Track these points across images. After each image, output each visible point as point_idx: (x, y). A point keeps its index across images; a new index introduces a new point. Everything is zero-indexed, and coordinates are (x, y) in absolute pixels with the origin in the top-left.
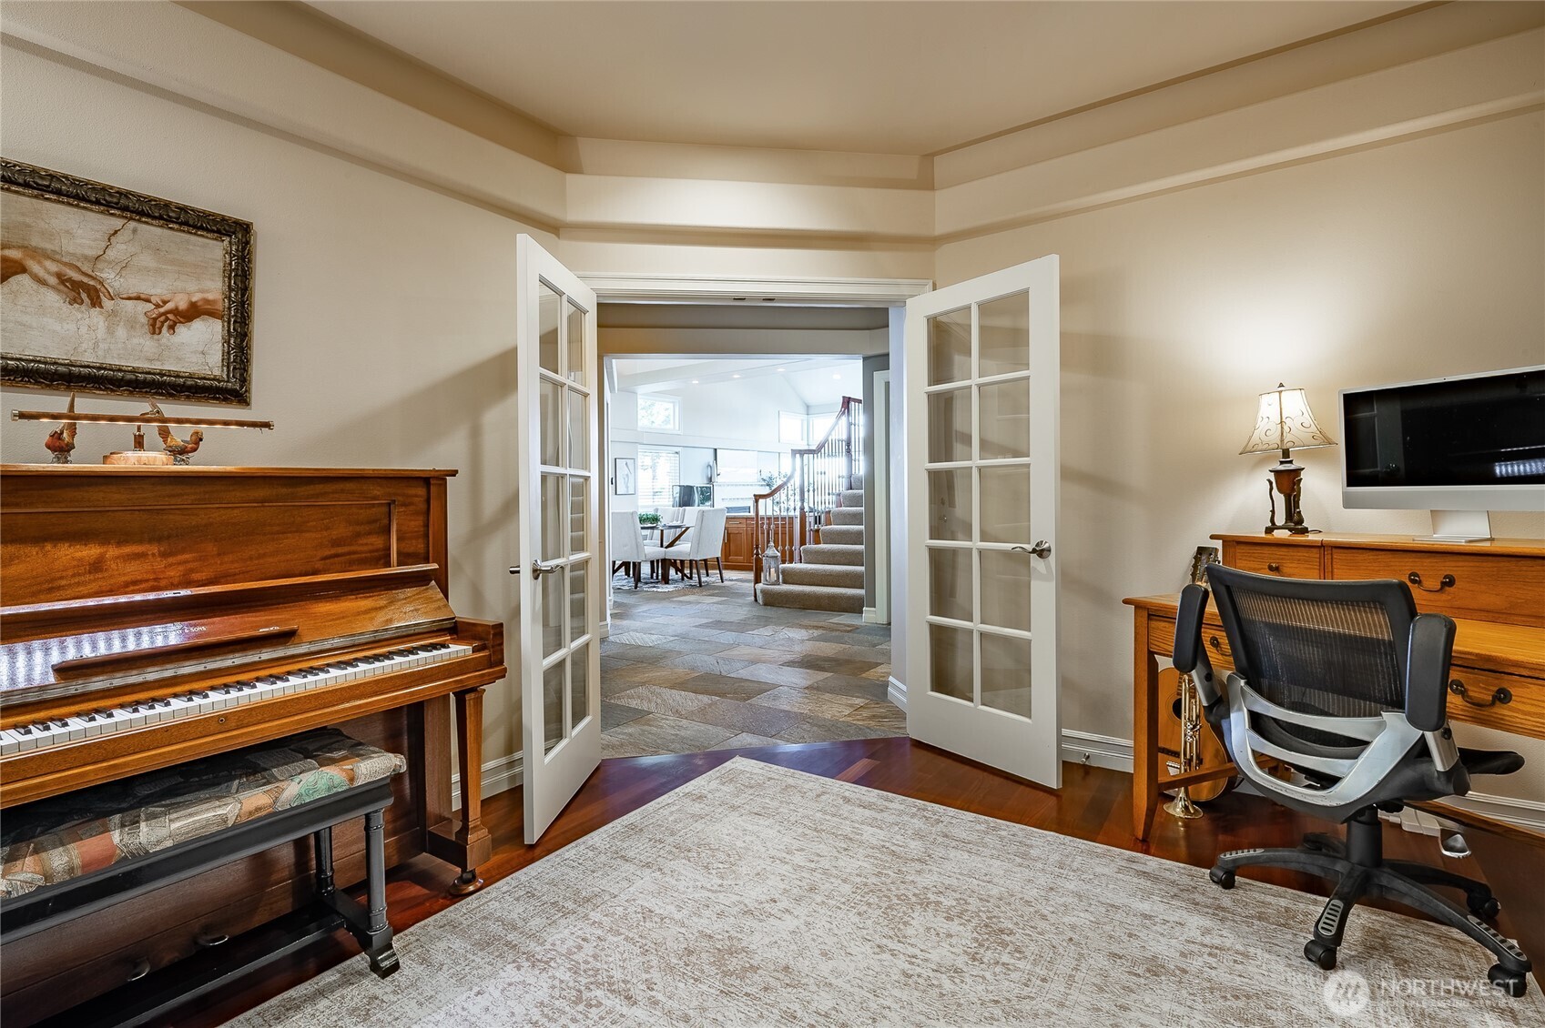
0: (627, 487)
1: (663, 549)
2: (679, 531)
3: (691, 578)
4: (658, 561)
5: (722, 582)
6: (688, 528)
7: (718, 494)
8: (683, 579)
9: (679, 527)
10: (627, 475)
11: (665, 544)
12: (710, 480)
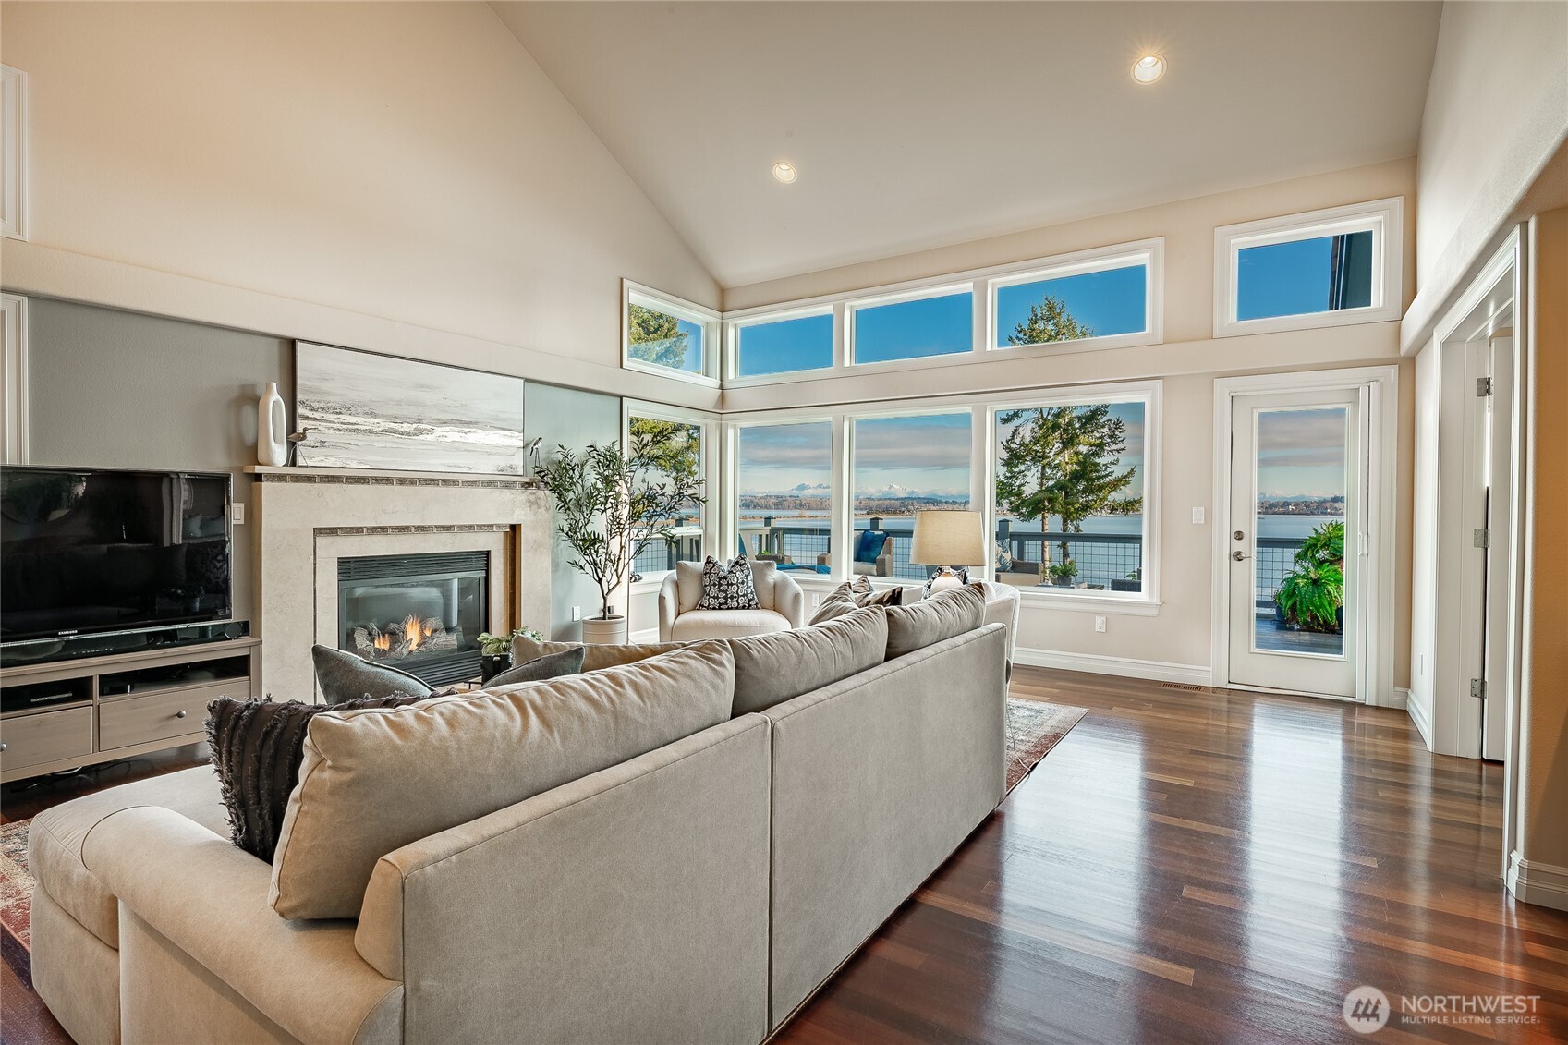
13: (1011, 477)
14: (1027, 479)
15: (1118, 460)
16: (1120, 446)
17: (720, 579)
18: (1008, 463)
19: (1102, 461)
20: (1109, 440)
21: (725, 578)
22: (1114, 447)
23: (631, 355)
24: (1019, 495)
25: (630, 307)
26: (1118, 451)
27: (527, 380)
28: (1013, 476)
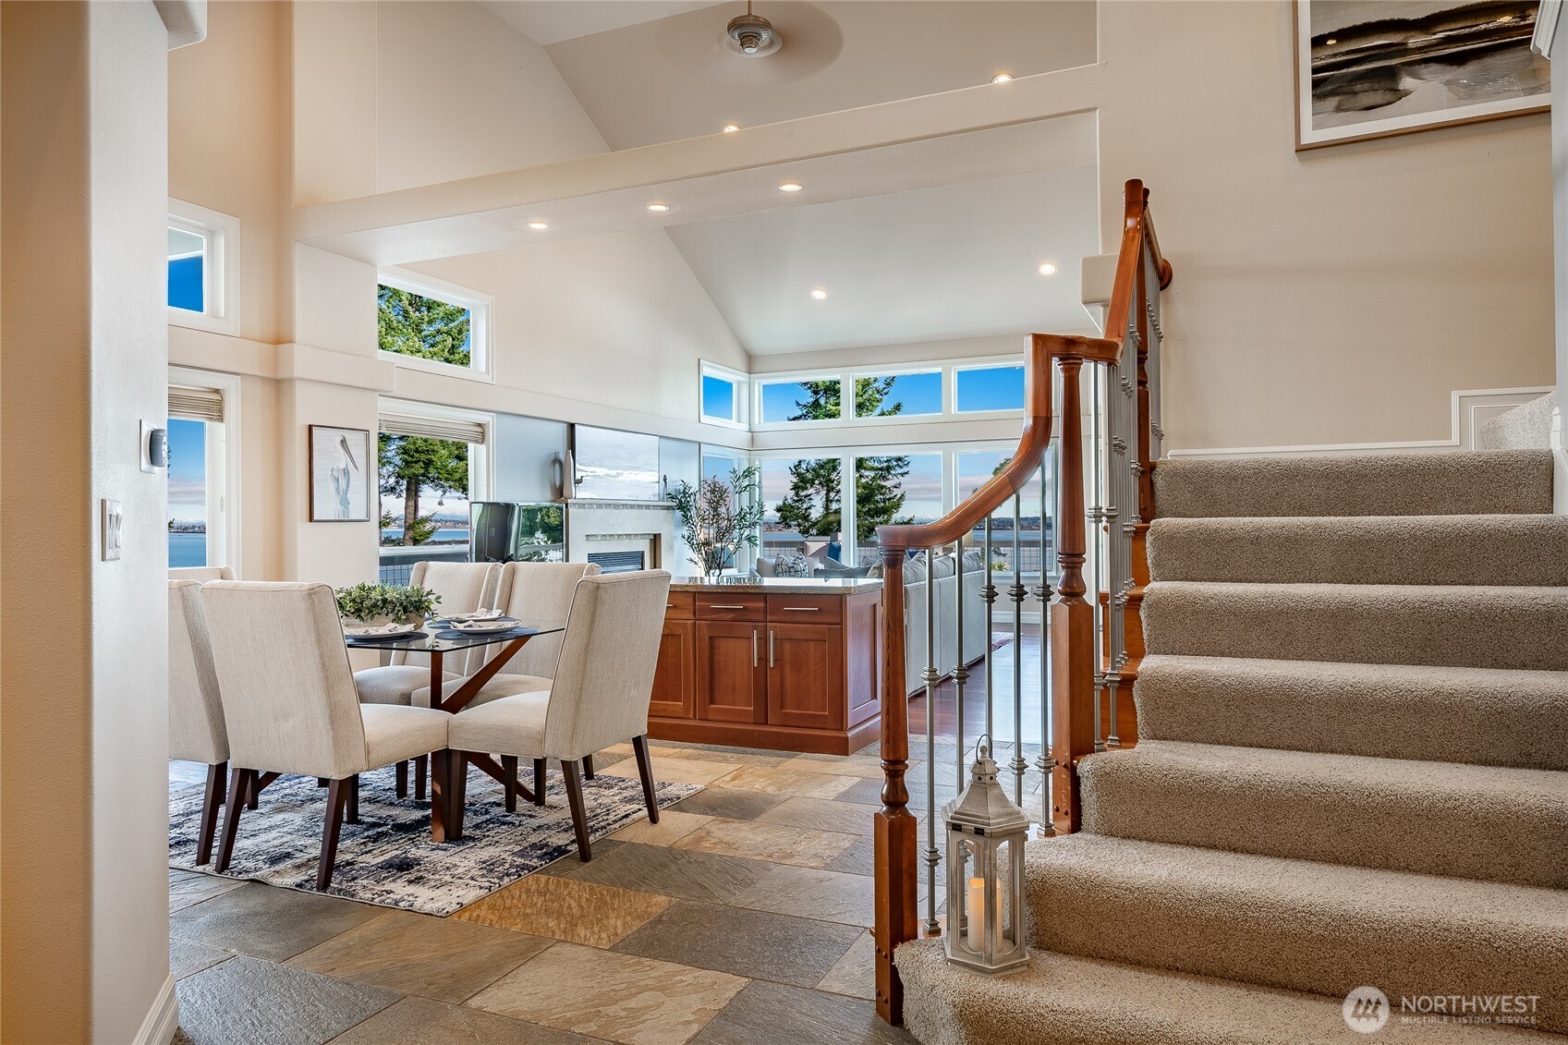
0: (345, 502)
1: (443, 715)
2: (491, 652)
3: (538, 798)
4: (421, 761)
5: (653, 818)
6: (522, 639)
7: (578, 525)
8: (511, 806)
9: (498, 635)
10: (346, 472)
11: (447, 693)
12: (559, 492)
13: (797, 501)
14: (813, 503)
15: (900, 484)
16: (905, 470)
17: (790, 568)
18: (796, 487)
19: (888, 484)
20: (895, 463)
21: (793, 567)
22: (900, 471)
23: (705, 414)
24: (806, 518)
25: (705, 377)
26: (902, 475)
27: (661, 437)
28: (801, 500)
